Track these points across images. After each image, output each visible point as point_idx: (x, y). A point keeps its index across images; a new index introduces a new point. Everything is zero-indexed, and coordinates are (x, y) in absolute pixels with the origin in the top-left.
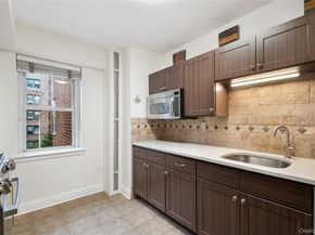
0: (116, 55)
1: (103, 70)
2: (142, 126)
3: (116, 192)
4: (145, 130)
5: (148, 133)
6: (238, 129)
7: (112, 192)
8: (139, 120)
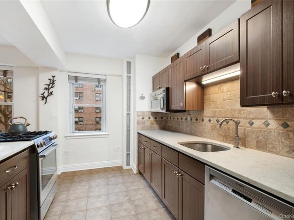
0: (129, 63)
1: (121, 76)
2: (146, 118)
3: (128, 167)
4: (150, 121)
5: (152, 124)
6: (210, 121)
7: (125, 167)
8: (143, 113)
